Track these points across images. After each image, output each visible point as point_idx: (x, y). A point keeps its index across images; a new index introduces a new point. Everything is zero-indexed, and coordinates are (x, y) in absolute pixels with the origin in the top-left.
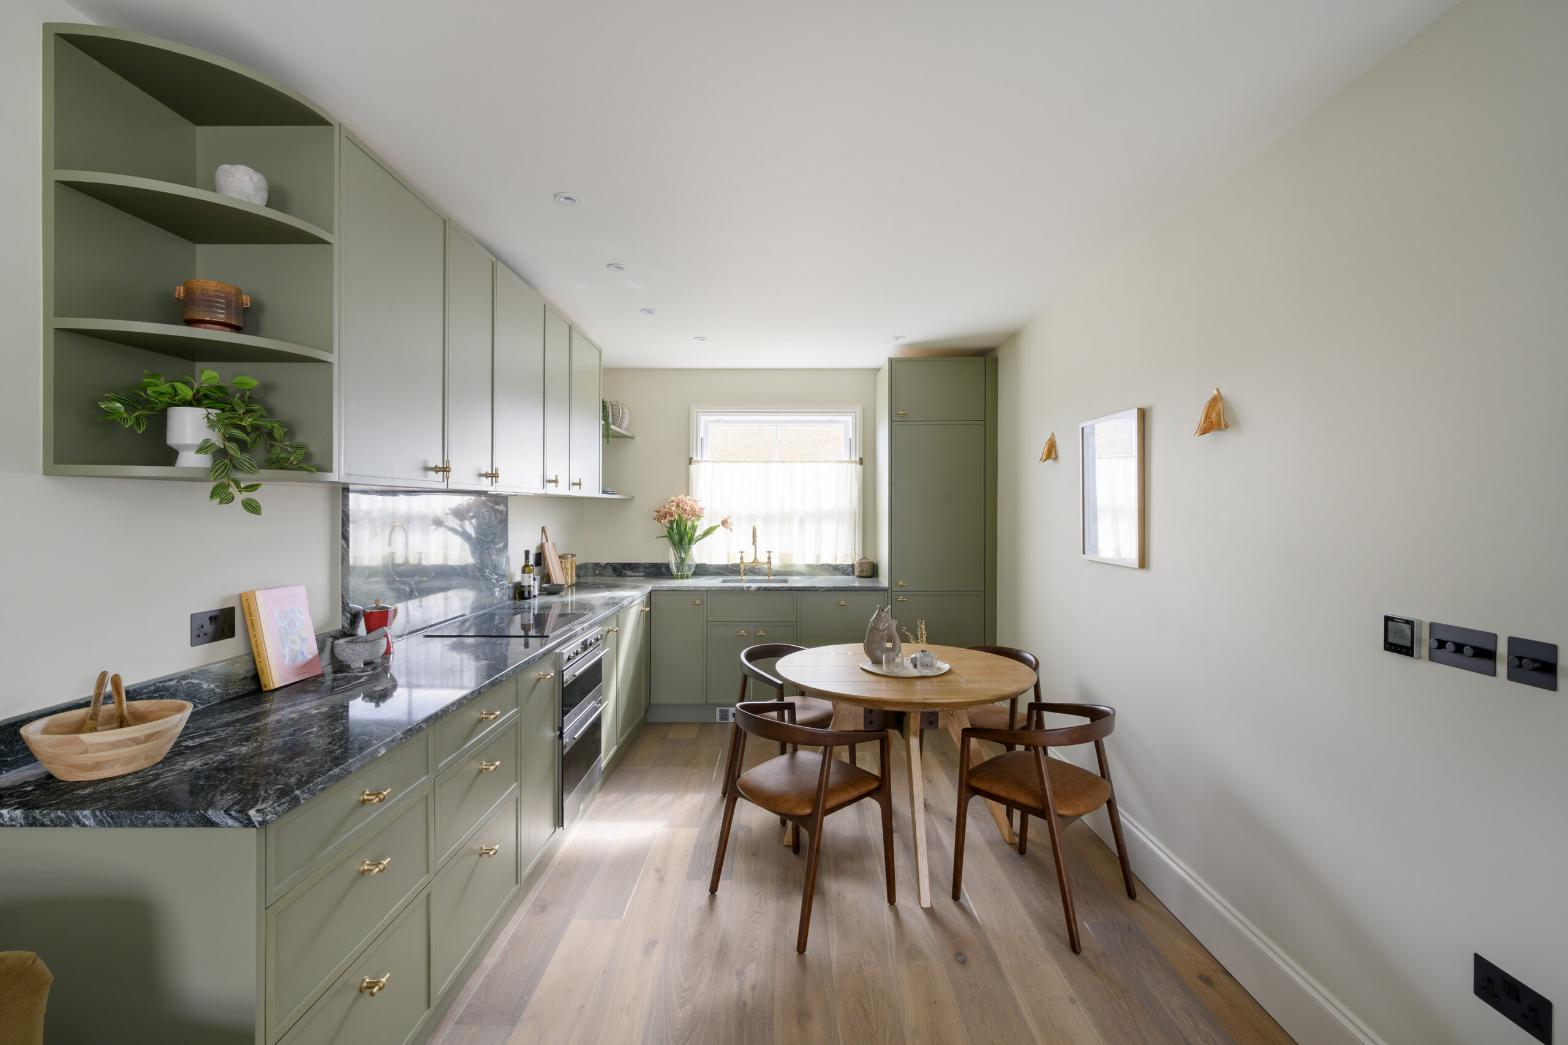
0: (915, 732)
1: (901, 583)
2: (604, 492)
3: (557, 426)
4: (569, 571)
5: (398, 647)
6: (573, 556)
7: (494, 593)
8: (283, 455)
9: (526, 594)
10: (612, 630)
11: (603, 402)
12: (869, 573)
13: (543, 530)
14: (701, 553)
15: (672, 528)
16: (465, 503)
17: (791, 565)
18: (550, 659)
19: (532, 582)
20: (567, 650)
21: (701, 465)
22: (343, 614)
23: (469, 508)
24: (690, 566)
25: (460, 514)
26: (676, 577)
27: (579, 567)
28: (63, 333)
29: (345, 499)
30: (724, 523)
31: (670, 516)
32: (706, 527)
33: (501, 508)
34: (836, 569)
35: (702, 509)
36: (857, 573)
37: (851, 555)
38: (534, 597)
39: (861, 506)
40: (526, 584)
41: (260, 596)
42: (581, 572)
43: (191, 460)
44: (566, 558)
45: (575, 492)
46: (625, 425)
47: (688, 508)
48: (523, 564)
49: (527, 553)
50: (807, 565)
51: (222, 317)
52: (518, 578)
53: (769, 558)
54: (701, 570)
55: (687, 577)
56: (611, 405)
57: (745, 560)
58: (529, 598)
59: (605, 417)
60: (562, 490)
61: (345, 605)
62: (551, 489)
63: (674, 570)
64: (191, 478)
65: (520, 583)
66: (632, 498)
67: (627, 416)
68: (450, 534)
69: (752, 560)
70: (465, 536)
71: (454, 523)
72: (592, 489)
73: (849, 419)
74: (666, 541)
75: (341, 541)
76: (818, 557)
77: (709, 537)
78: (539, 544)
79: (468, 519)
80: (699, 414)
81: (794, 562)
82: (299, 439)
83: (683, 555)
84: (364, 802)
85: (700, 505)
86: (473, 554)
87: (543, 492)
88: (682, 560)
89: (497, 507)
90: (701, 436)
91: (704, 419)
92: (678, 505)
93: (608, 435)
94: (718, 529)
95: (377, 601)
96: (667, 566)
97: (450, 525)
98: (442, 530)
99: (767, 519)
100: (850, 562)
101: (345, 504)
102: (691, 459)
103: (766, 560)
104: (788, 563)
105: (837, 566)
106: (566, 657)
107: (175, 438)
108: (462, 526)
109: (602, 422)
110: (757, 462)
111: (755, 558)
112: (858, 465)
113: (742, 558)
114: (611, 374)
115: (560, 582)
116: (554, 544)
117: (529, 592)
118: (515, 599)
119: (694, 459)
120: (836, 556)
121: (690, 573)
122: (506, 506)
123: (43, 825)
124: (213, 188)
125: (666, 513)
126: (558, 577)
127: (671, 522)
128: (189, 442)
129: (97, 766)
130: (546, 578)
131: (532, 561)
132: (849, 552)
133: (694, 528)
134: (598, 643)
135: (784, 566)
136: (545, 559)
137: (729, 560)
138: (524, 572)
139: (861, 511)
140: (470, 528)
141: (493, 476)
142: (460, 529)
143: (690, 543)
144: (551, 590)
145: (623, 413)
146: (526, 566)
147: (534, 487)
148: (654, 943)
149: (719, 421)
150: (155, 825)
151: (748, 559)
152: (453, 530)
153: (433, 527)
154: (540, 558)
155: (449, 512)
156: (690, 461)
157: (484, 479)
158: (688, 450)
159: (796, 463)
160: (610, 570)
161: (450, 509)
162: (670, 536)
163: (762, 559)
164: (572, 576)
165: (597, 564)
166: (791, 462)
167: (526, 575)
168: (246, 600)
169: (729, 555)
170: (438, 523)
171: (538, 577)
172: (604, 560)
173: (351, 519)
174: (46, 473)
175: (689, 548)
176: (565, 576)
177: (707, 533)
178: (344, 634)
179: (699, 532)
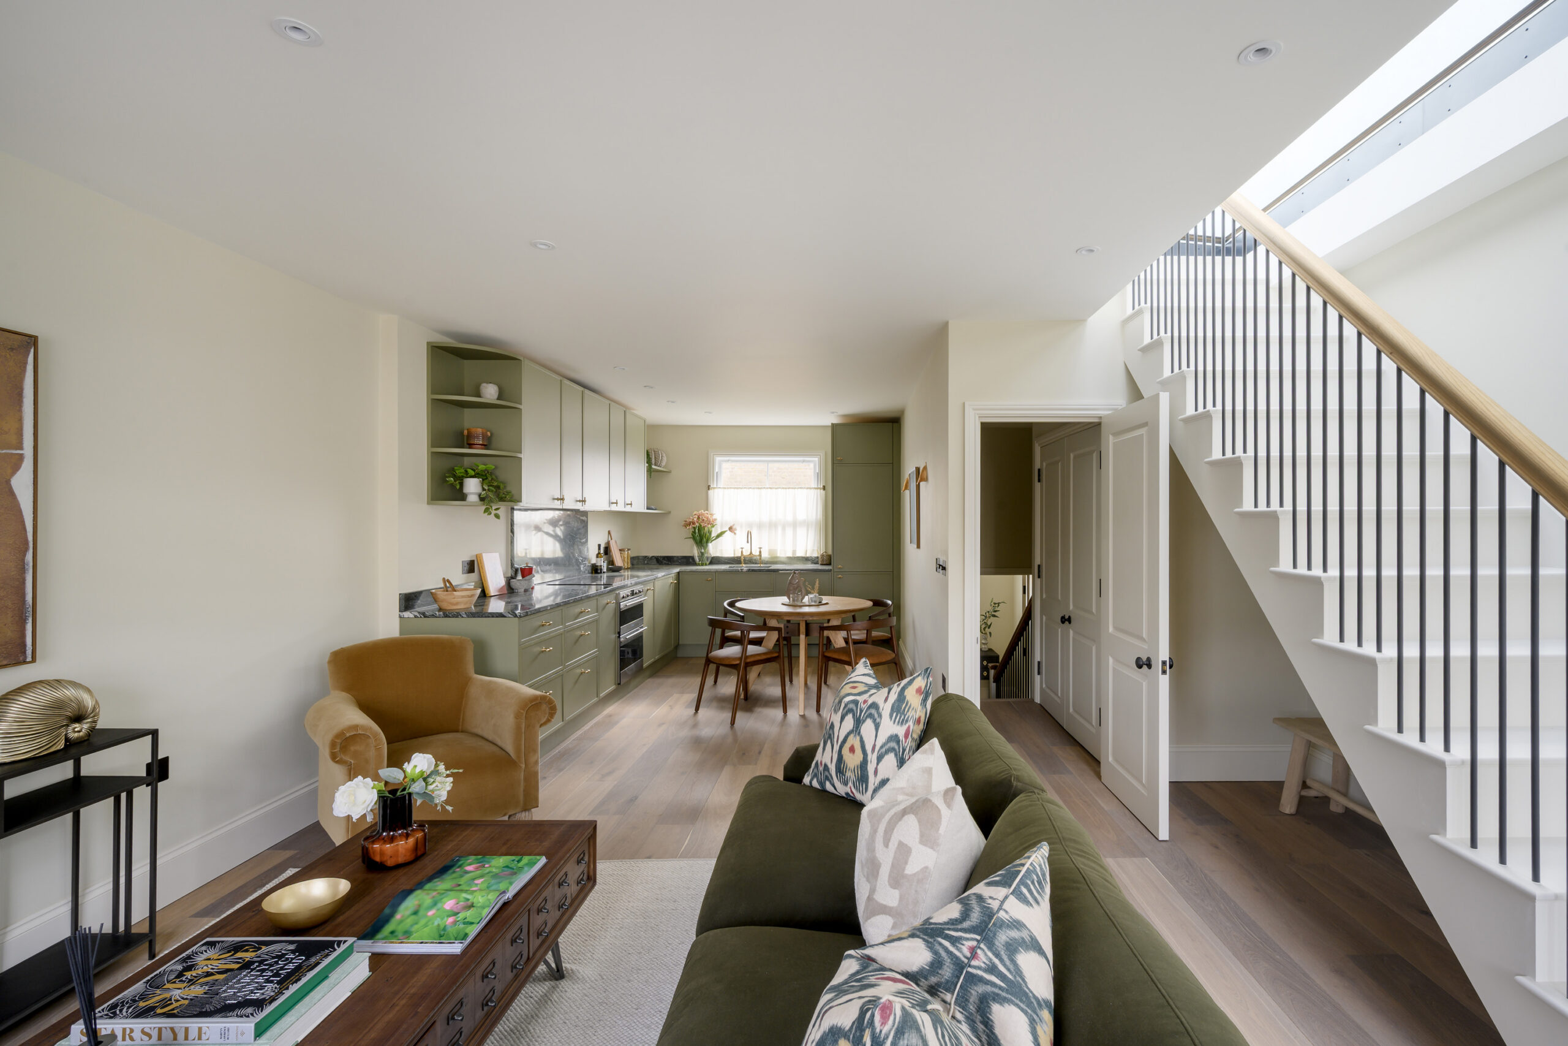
0: (803, 633)
1: (840, 566)
2: (648, 509)
3: (617, 468)
4: (626, 559)
5: (537, 588)
6: (628, 550)
7: (580, 569)
8: (503, 496)
9: (599, 571)
10: (650, 589)
11: (647, 452)
12: (828, 562)
13: (609, 532)
14: (714, 549)
15: (694, 532)
16: (556, 516)
17: (777, 557)
18: (613, 596)
19: (603, 563)
20: (623, 593)
21: (716, 490)
22: (512, 569)
23: (558, 520)
24: (707, 558)
25: (554, 523)
26: (699, 565)
27: (633, 559)
28: (433, 453)
29: (512, 513)
30: (731, 529)
31: (693, 524)
32: (719, 532)
33: (584, 518)
34: (806, 559)
35: (715, 520)
36: (820, 562)
37: (818, 551)
38: (604, 572)
39: (824, 518)
40: (599, 564)
41: (484, 555)
42: (635, 562)
43: (473, 498)
44: (624, 551)
45: (628, 509)
46: (664, 464)
47: (705, 519)
48: (597, 552)
49: (599, 546)
50: (788, 557)
51: (481, 442)
52: (594, 561)
53: (760, 552)
54: (715, 561)
55: (706, 565)
56: (654, 451)
57: (744, 554)
58: (601, 573)
59: (649, 461)
60: (620, 508)
61: (512, 565)
62: (614, 508)
63: (697, 559)
64: (472, 505)
65: (595, 564)
66: (670, 512)
67: (665, 459)
68: (546, 537)
69: (749, 553)
70: (555, 537)
71: (550, 529)
72: (639, 505)
73: (816, 459)
74: (691, 541)
75: (510, 533)
76: (794, 552)
77: (720, 538)
78: (606, 541)
79: (559, 527)
80: (715, 456)
81: (778, 555)
82: (508, 489)
83: (703, 551)
84: (543, 625)
85: (714, 517)
86: (562, 549)
87: (609, 509)
88: (702, 554)
89: (582, 518)
90: (717, 471)
91: (718, 459)
92: (699, 518)
93: (650, 471)
94: (727, 532)
95: (526, 564)
96: (693, 558)
97: (546, 530)
98: (540, 534)
99: (760, 526)
100: (816, 556)
101: (512, 516)
102: (709, 486)
103: (758, 553)
104: (773, 556)
105: (808, 557)
106: (622, 596)
107: (466, 490)
108: (554, 531)
109: (647, 465)
110: (754, 488)
111: (751, 553)
112: (822, 491)
113: (742, 552)
114: (653, 429)
115: (620, 565)
116: (616, 542)
117: (601, 569)
118: (592, 573)
119: (712, 486)
120: (807, 551)
121: (708, 563)
122: (587, 517)
123: (450, 617)
124: (479, 396)
125: (690, 522)
126: (618, 562)
127: (694, 528)
128: (472, 491)
129: (457, 604)
130: (611, 562)
131: (602, 551)
132: (816, 548)
133: (710, 533)
134: (641, 594)
135: (772, 558)
136: (610, 551)
137: (734, 554)
138: (597, 557)
139: (824, 521)
140: (559, 531)
141: (583, 501)
142: (552, 533)
143: (707, 542)
144: (613, 569)
145: (662, 457)
146: (599, 553)
147: (604, 506)
148: (663, 724)
149: (729, 460)
150: (485, 617)
151: (746, 553)
152: (547, 534)
153: (534, 532)
154: (607, 550)
155: (546, 521)
156: (709, 488)
157: (578, 503)
158: (707, 479)
159: (780, 489)
160: (655, 560)
161: (546, 520)
162: (694, 538)
163: (756, 552)
164: (628, 563)
165: (646, 557)
166: (776, 488)
167: (599, 559)
168: (479, 557)
169: (734, 551)
170: (538, 528)
171: (606, 562)
172: (650, 554)
173: (515, 523)
174: (428, 503)
175: (707, 546)
176: (624, 561)
177: (718, 536)
178: (512, 578)
179: (714, 534)
